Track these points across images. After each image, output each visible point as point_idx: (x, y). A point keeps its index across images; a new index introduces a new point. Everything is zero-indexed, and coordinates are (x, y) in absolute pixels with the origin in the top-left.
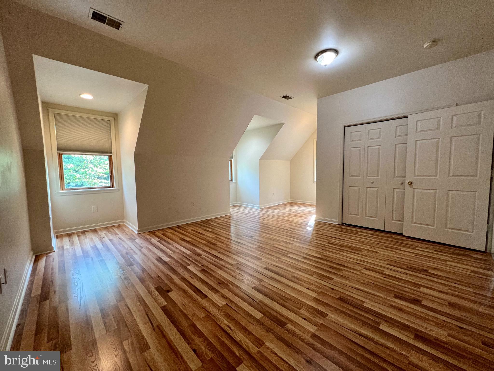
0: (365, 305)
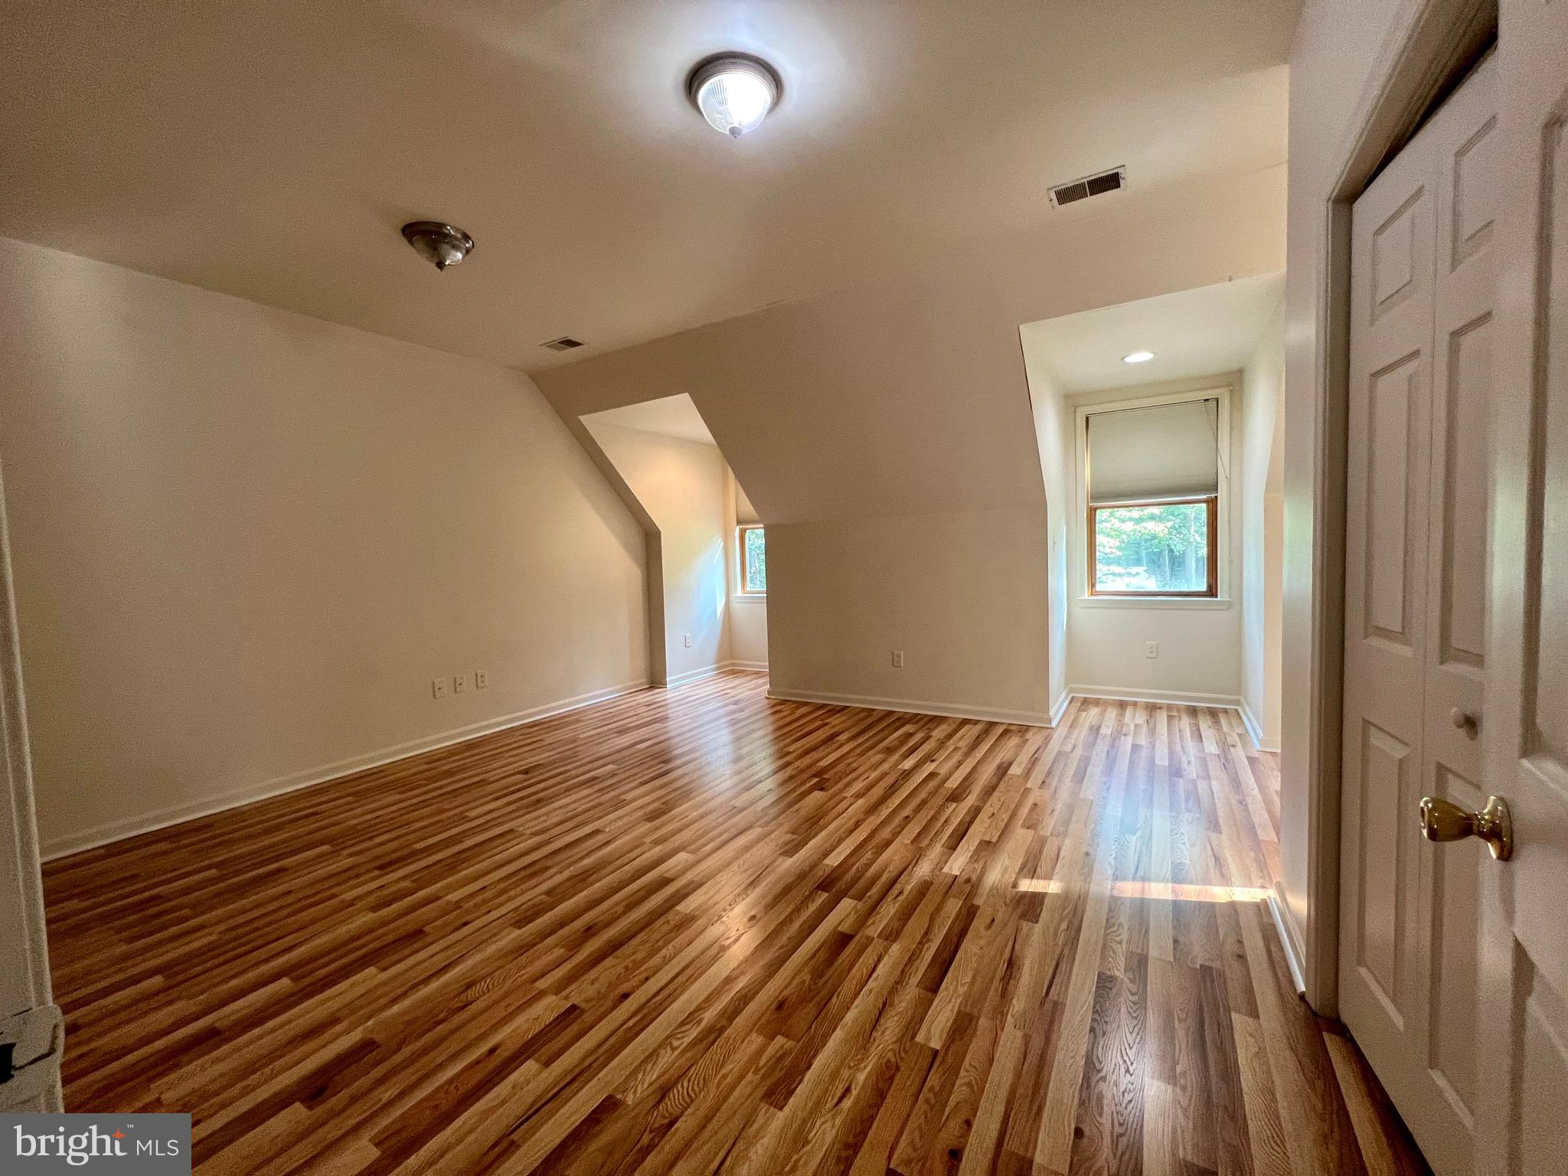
0: (372, 970)
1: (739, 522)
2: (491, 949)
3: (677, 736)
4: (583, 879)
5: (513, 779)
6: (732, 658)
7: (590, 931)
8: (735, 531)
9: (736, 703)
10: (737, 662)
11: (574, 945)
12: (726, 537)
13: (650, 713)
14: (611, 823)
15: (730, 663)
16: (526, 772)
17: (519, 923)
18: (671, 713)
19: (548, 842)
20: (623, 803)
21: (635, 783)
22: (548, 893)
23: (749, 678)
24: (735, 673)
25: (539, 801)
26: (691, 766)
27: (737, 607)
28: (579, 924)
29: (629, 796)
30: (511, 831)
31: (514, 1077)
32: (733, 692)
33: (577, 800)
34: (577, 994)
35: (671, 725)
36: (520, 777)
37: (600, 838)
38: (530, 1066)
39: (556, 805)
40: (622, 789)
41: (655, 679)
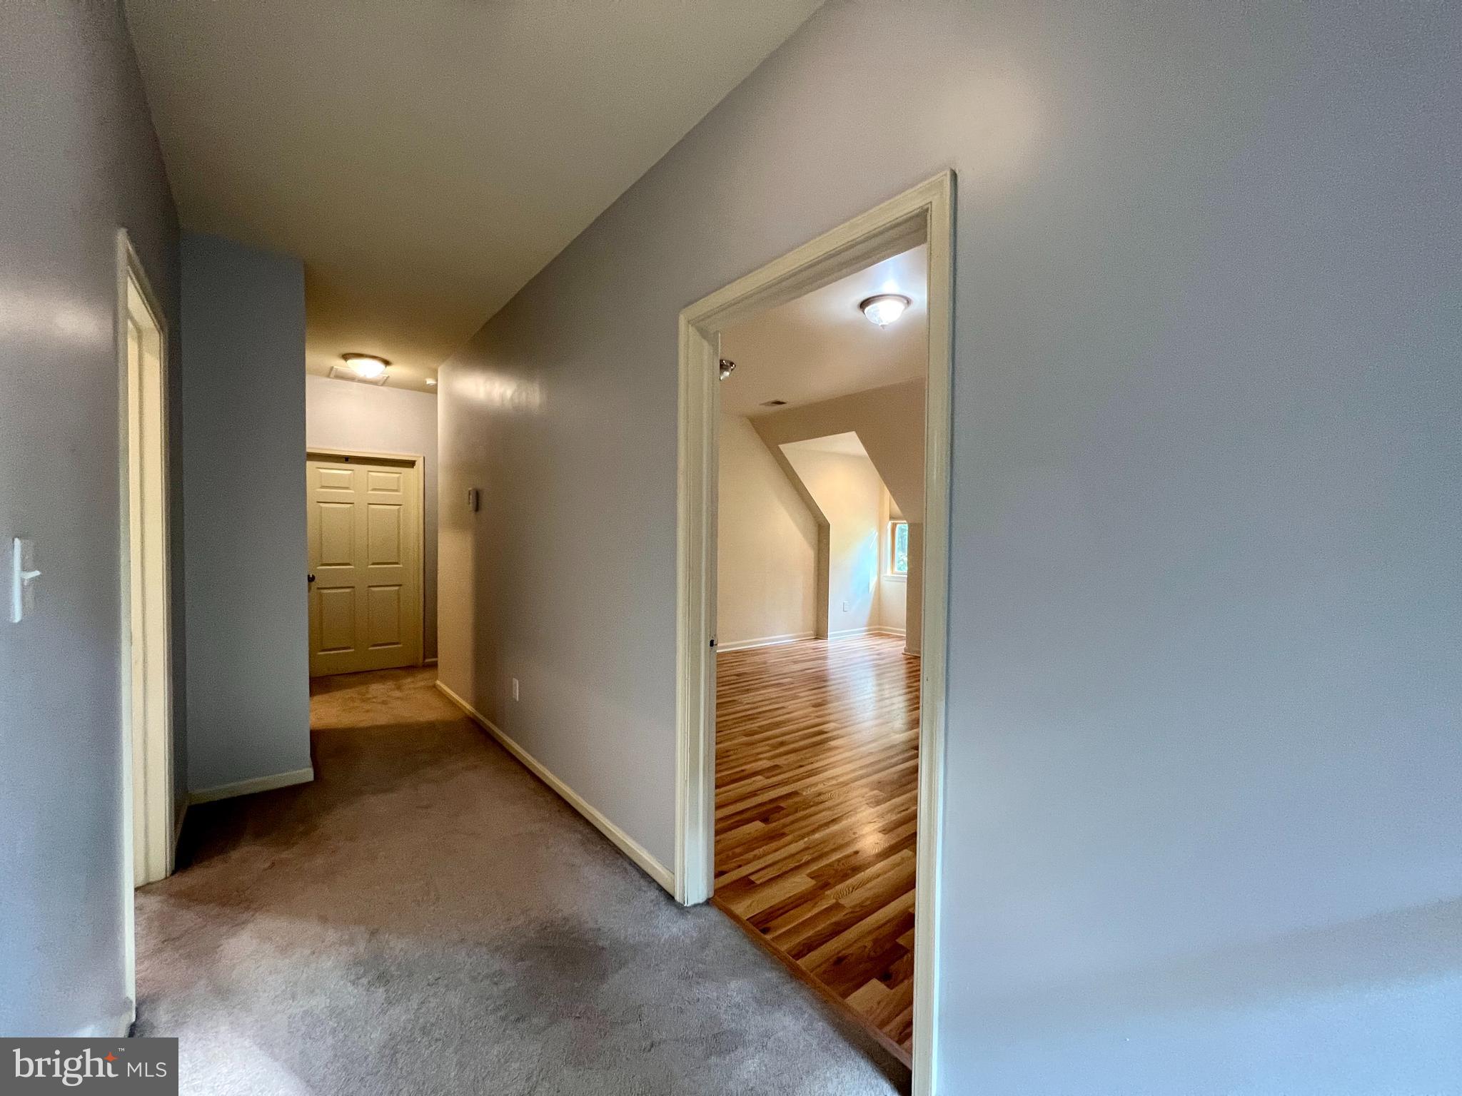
1: (891, 518)
2: (736, 741)
3: (833, 669)
4: (778, 725)
5: (732, 678)
6: (880, 625)
7: (782, 744)
8: (887, 524)
9: (878, 654)
10: (882, 627)
11: (775, 747)
12: (881, 528)
13: (815, 654)
14: (791, 705)
15: (878, 628)
16: (737, 675)
17: (746, 735)
18: (830, 655)
19: (757, 708)
20: (797, 698)
21: (806, 689)
22: (759, 727)
23: (890, 640)
24: (880, 634)
25: (748, 690)
26: (841, 686)
27: (886, 584)
28: (779, 739)
29: (800, 695)
30: (734, 701)
31: (753, 779)
32: (877, 647)
33: (772, 692)
34: (780, 761)
35: (829, 662)
36: (735, 677)
37: (785, 711)
38: (759, 777)
39: (758, 693)
40: (799, 690)
41: (820, 633)
